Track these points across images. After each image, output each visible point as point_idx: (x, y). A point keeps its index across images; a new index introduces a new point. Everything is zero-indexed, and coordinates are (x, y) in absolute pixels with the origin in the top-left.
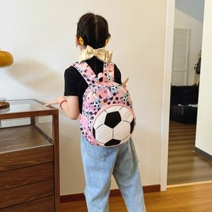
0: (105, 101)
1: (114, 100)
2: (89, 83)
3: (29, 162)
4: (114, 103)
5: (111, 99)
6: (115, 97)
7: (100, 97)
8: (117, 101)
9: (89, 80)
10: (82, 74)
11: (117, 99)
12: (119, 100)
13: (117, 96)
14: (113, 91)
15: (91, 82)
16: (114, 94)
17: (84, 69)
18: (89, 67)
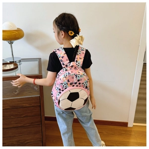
0: (71, 84)
4: (77, 86)
5: (76, 83)
7: (68, 81)
9: (63, 64)
10: (60, 59)
11: (80, 84)
13: (80, 82)
14: (78, 78)
15: (65, 66)
16: (79, 81)
17: (62, 56)
18: (66, 55)
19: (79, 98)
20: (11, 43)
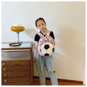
0: (45, 41)
2: (41, 37)
3: (22, 64)
7: (43, 40)
11: (48, 41)
14: (47, 39)
19: (49, 47)
20: (18, 33)
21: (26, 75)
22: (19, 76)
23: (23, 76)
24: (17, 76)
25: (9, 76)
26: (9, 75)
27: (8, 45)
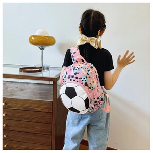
0: (69, 77)
1: (74, 78)
2: (73, 62)
3: (36, 108)
4: (74, 80)
5: (73, 77)
6: (75, 76)
7: (67, 74)
8: (76, 80)
9: (74, 60)
11: (77, 78)
12: (78, 79)
16: (76, 74)
17: (74, 51)
18: (78, 50)
20: (42, 49)
21: (42, 131)
22: (30, 130)
23: (38, 132)
24: (26, 130)
25: (12, 129)
26: (12, 127)
27: (18, 69)
